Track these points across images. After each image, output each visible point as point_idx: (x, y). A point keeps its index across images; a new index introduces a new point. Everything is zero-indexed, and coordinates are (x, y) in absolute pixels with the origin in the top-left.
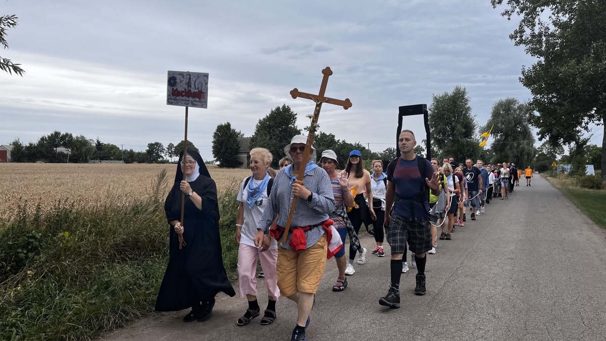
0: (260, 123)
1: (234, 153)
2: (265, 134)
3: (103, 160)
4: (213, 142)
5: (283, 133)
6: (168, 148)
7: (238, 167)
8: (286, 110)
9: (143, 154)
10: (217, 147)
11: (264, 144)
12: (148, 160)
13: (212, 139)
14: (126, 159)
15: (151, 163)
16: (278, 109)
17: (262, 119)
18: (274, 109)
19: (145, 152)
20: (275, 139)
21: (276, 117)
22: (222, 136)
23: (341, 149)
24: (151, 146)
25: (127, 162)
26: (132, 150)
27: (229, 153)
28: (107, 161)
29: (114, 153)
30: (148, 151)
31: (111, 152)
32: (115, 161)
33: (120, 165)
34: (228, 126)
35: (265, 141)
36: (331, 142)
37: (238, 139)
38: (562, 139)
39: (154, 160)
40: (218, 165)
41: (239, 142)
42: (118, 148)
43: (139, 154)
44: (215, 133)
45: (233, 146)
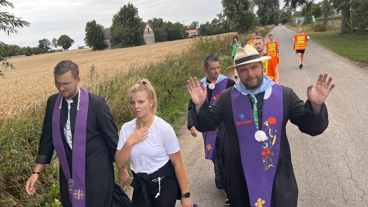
0: (114, 17)
1: (101, 40)
2: (120, 24)
3: (11, 56)
4: (86, 35)
5: (131, 22)
6: (53, 42)
7: (106, 49)
8: (131, 6)
9: (37, 48)
10: (89, 38)
11: (120, 31)
12: (41, 52)
13: (85, 33)
14: (26, 53)
15: (44, 53)
16: (125, 6)
17: (115, 15)
18: (122, 7)
19: (38, 46)
20: (127, 27)
21: (124, 12)
22: (91, 29)
23: (169, 27)
24: (40, 42)
25: (27, 55)
26: (29, 47)
27: (98, 40)
28: (14, 57)
29: (17, 50)
30: (40, 46)
31: (15, 50)
32: (20, 56)
33: (24, 58)
34: (94, 22)
35: (121, 29)
36: (161, 24)
37: (102, 30)
38: (298, 3)
39: (46, 51)
40: (92, 49)
41: (103, 32)
42: (19, 47)
43: (34, 48)
44: (86, 28)
45: (100, 35)
